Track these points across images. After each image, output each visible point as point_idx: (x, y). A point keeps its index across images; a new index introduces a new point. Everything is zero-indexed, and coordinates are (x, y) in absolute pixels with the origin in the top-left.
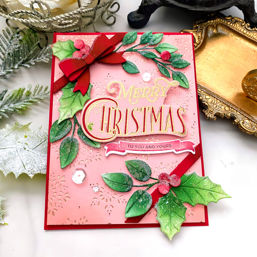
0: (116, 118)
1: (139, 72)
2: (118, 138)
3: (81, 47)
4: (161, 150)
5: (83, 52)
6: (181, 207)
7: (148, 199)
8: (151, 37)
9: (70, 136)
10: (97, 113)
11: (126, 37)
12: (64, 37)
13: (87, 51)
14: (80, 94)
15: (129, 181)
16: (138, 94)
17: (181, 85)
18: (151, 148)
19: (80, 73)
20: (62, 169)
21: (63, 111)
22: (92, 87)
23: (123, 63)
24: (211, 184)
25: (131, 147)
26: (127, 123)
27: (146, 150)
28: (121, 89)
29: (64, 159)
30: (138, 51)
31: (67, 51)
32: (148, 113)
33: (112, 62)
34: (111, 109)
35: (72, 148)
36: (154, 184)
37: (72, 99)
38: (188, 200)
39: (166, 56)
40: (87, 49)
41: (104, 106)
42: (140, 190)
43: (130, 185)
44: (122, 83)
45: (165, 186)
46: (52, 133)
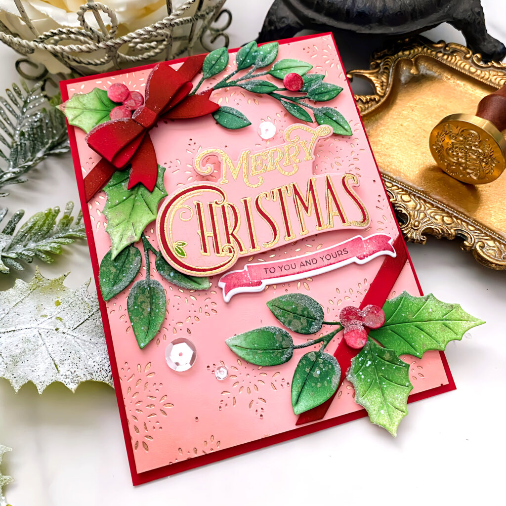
0: (228, 221)
1: (251, 124)
2: (241, 259)
3: (124, 98)
4: (331, 264)
5: (131, 107)
6: (397, 365)
7: (330, 366)
8: (256, 54)
9: (143, 278)
10: (188, 220)
11: (208, 62)
12: (82, 85)
13: (138, 102)
14: (142, 190)
15: (283, 340)
16: (259, 164)
17: (337, 132)
18: (310, 264)
19: (134, 148)
20: (141, 349)
21: (117, 232)
22: (164, 171)
23: (215, 113)
24: (441, 307)
25: (270, 271)
26: (252, 226)
27: (302, 271)
28: (224, 162)
29: (142, 328)
30: (238, 83)
31: (96, 110)
32: (289, 197)
33: (194, 115)
34: (214, 205)
35: (153, 303)
36: (333, 335)
37: (128, 204)
38: (406, 348)
39: (293, 82)
40: (136, 99)
41: (198, 202)
42: (309, 353)
43: (288, 348)
44: (222, 151)
45: (358, 332)
46: (104, 280)
